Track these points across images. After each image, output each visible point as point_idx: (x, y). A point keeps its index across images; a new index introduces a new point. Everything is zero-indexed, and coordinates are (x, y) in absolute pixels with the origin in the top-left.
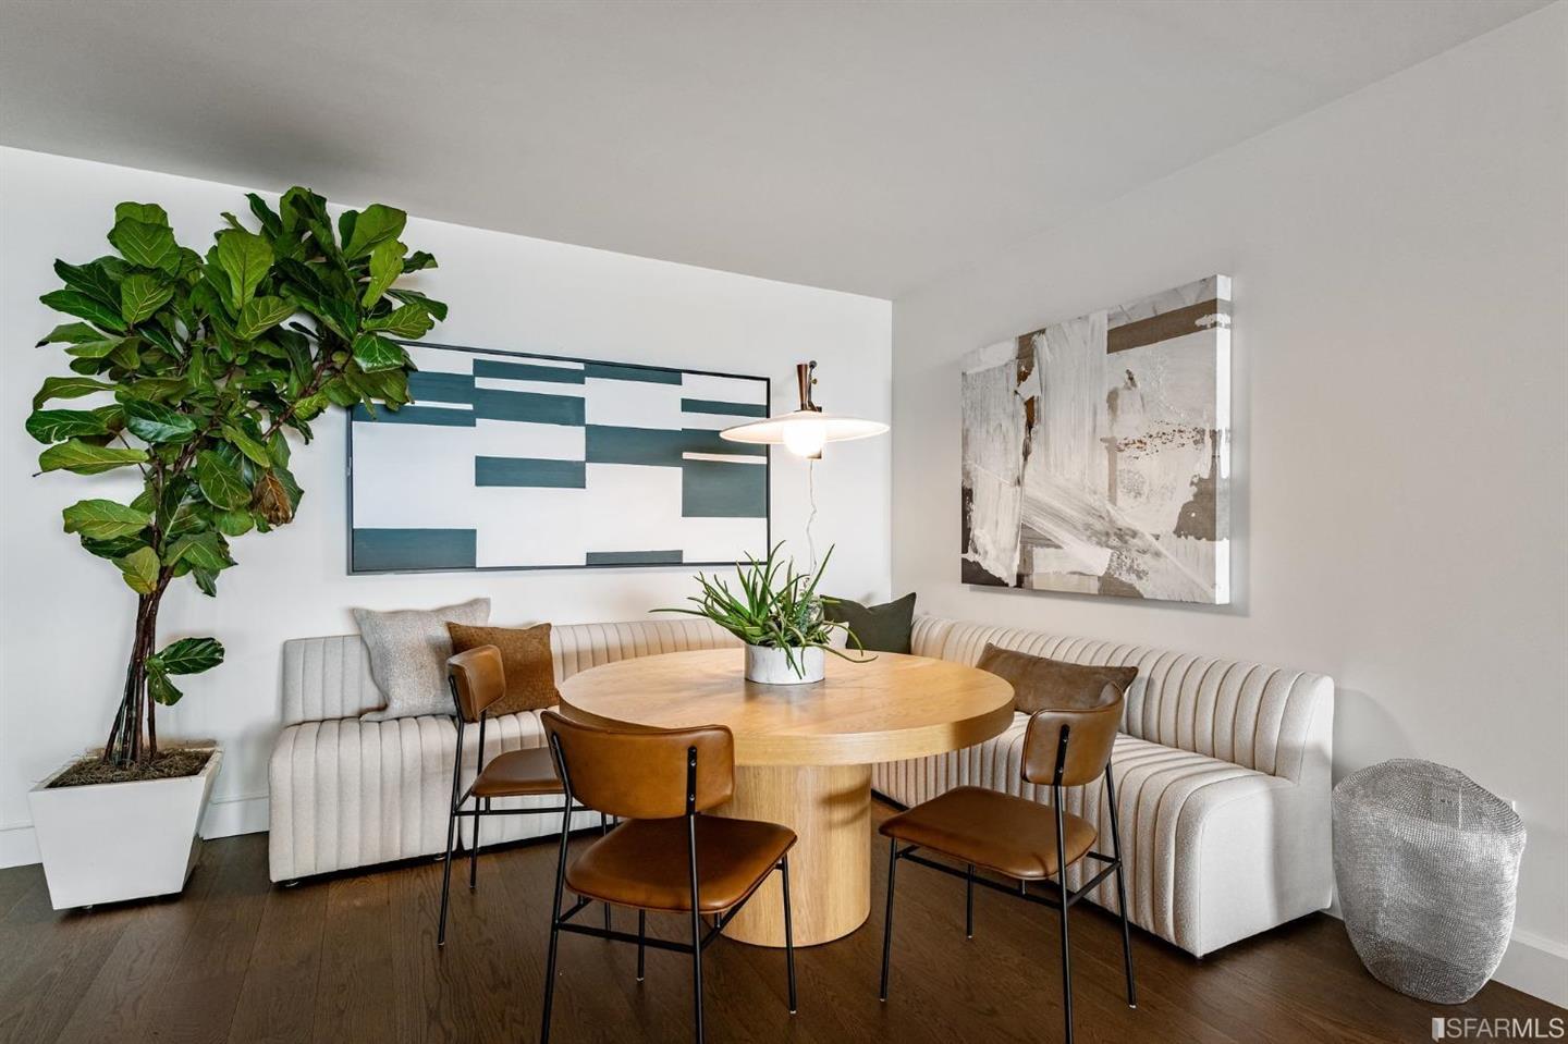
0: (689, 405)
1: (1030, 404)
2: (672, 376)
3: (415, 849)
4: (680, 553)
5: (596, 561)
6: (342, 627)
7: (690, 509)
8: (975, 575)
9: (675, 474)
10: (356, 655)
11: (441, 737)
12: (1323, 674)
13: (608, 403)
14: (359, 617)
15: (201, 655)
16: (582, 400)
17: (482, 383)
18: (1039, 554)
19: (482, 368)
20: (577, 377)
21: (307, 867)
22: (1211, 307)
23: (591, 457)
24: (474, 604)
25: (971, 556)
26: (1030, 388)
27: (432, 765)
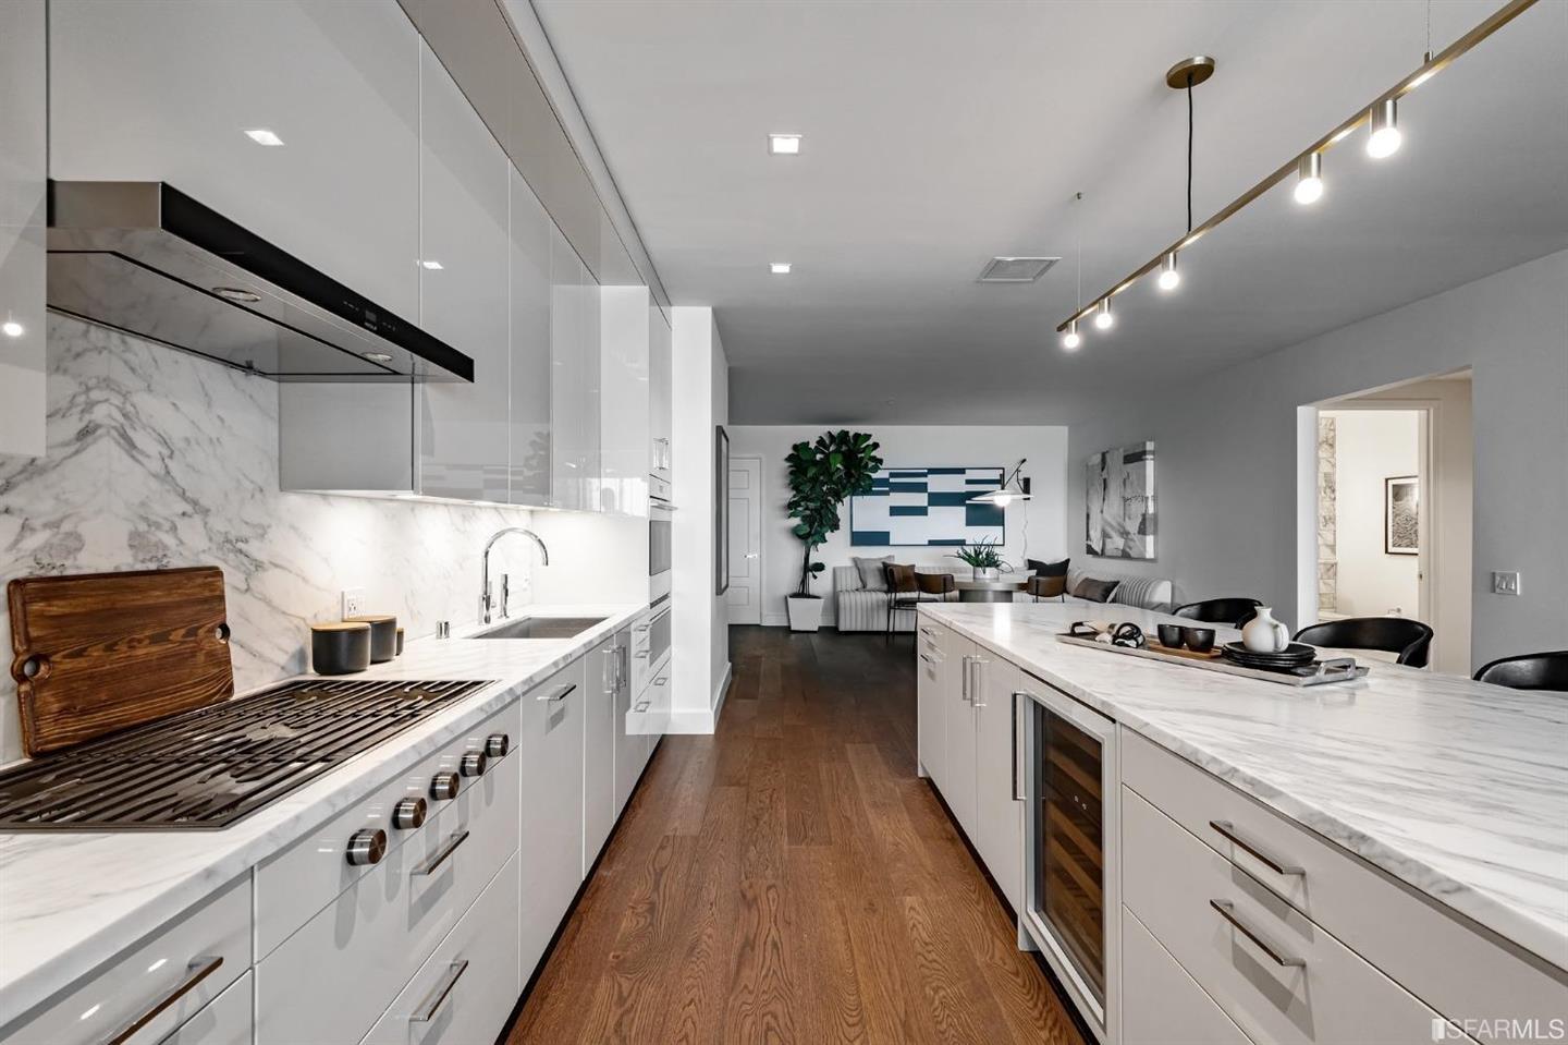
0: (969, 482)
1: (1105, 480)
2: (961, 471)
3: (880, 629)
4: (964, 541)
5: (932, 543)
6: (849, 564)
7: (969, 523)
8: (1090, 550)
9: (963, 509)
10: (855, 573)
11: (883, 597)
12: (1164, 579)
13: (937, 484)
14: (855, 561)
15: (820, 567)
16: (926, 484)
17: (891, 480)
18: (1108, 540)
19: (892, 475)
20: (925, 475)
21: (848, 629)
22: (1144, 453)
23: (929, 505)
24: (889, 557)
25: (1089, 543)
26: (1105, 475)
27: (881, 603)
